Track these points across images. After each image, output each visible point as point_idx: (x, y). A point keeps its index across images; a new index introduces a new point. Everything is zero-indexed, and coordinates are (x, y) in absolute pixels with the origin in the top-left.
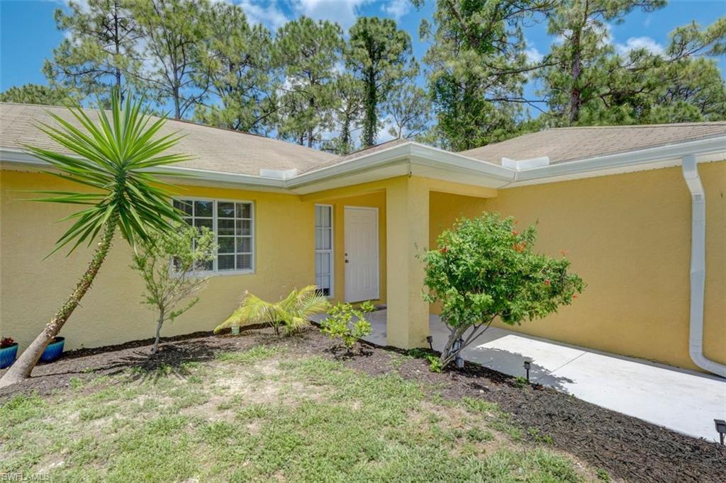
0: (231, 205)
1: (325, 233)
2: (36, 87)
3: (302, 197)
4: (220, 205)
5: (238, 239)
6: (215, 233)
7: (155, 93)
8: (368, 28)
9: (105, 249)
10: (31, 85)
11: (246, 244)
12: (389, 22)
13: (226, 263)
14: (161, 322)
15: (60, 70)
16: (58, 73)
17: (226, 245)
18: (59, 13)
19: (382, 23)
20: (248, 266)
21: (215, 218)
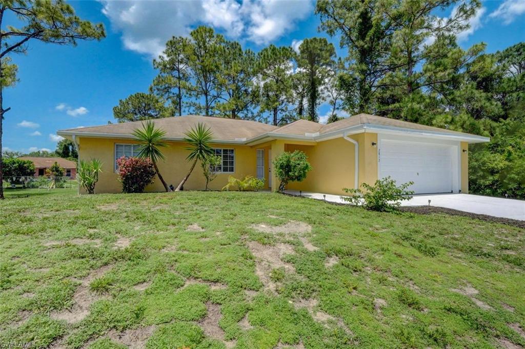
0: (227, 150)
1: (261, 161)
2: (140, 94)
3: (252, 147)
4: (224, 150)
5: (230, 162)
6: (222, 157)
7: (195, 93)
8: (308, 46)
9: (196, 161)
10: (138, 94)
11: (232, 163)
12: (323, 40)
13: (225, 170)
14: (207, 182)
15: (155, 89)
16: (154, 90)
17: (225, 163)
18: (155, 60)
19: (319, 41)
20: (233, 171)
21: (222, 154)
